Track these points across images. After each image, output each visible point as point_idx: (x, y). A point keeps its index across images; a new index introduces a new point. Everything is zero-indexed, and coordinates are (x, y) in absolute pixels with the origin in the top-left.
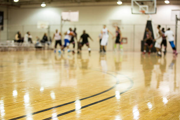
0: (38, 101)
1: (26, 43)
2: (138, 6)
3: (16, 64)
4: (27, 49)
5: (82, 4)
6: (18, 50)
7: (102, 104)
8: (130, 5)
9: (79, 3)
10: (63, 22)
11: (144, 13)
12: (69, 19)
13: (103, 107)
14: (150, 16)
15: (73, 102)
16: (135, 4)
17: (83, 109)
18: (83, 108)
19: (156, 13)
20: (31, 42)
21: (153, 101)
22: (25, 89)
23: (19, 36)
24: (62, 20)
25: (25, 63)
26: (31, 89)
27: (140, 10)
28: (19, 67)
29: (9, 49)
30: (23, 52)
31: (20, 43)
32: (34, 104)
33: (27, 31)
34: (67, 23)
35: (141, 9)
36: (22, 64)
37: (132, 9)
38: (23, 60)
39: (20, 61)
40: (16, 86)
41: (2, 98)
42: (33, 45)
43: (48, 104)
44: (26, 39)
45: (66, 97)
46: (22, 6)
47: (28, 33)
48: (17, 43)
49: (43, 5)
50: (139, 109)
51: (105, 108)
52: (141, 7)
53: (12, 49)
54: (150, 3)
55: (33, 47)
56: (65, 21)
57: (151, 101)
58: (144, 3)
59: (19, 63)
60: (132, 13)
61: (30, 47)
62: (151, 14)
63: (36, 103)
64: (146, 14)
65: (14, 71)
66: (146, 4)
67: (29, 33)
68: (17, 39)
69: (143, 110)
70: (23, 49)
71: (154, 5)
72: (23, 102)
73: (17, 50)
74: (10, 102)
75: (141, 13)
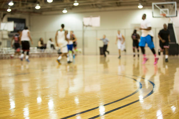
0: (62, 108)
1: (49, 50)
2: (159, 10)
3: (39, 71)
4: (49, 55)
5: (103, 9)
6: (41, 56)
7: (125, 109)
8: (151, 8)
9: (100, 8)
10: (85, 27)
11: (164, 16)
12: (90, 24)
13: (126, 112)
14: (171, 18)
15: (98, 107)
16: (155, 8)
17: (106, 115)
18: (106, 113)
19: (177, 16)
20: (54, 48)
21: (176, 105)
22: (49, 96)
23: (42, 43)
24: (84, 25)
25: (48, 69)
26: (54, 95)
27: (161, 13)
28: (43, 74)
29: (33, 55)
30: (46, 59)
31: (43, 50)
32: (57, 111)
34: (88, 28)
36: (45, 71)
37: (153, 13)
38: (46, 66)
39: (43, 68)
40: (39, 92)
41: (26, 106)
42: (56, 52)
43: (72, 111)
44: (48, 46)
45: (89, 103)
46: (44, 13)
47: (50, 40)
48: (39, 50)
49: (65, 11)
50: (163, 113)
51: (128, 113)
52: (162, 10)
53: (35, 55)
54: (170, 6)
55: (55, 53)
56: (87, 26)
58: (165, 6)
59: (43, 70)
60: (153, 17)
61: (52, 53)
62: (172, 17)
63: (59, 109)
64: (166, 17)
65: (38, 78)
66: (167, 7)
68: (40, 45)
69: (166, 114)
70: (46, 55)
71: (174, 7)
72: (47, 109)
73: (40, 57)
74: (34, 110)
75: (162, 16)
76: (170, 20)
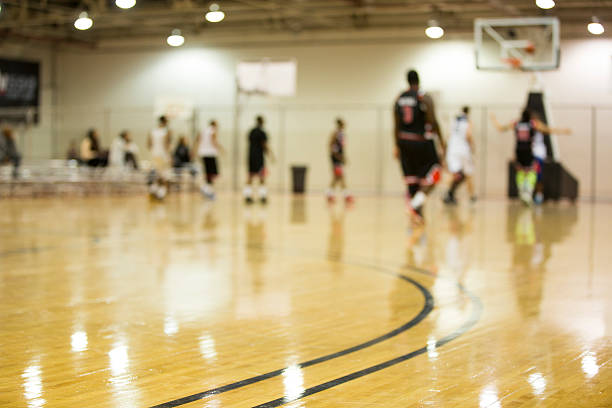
0: (161, 368)
1: (117, 170)
2: (499, 45)
3: (82, 242)
4: (119, 191)
5: (306, 36)
6: (91, 191)
7: (375, 380)
8: (471, 38)
9: (296, 31)
10: (243, 97)
11: (516, 66)
12: (262, 86)
13: (381, 388)
14: (540, 76)
15: (278, 373)
16: (486, 38)
17: (313, 397)
18: (309, 392)
19: (557, 66)
20: (136, 167)
21: (548, 370)
22: (115, 328)
24: (239, 90)
25: (113, 239)
26: (135, 326)
27: (504, 55)
28: (93, 252)
29: (61, 189)
30: (106, 201)
31: (98, 171)
32: (148, 380)
33: (120, 129)
34: (255, 100)
35: (509, 53)
36: (104, 243)
37: (477, 54)
38: (105, 226)
39: (96, 232)
40: (82, 316)
41: (37, 359)
42: (141, 177)
43: (196, 381)
44: (116, 157)
45: (255, 356)
46: (103, 44)
47: (124, 136)
48: (85, 169)
49: (175, 40)
50: (500, 396)
51: (384, 393)
52: (508, 45)
53: (70, 189)
54: (538, 33)
55: (138, 184)
56: (249, 93)
57: (542, 368)
58: (518, 31)
59: (95, 237)
60: (478, 68)
61: (128, 183)
62: (543, 70)
63: (151, 375)
64: (523, 70)
65: (76, 266)
66: (524, 37)
67: (130, 136)
69: (515, 400)
70: (106, 189)
71: (550, 38)
72: (109, 374)
73: (87, 194)
74: (65, 373)
75: (508, 66)
76: (534, 79)
